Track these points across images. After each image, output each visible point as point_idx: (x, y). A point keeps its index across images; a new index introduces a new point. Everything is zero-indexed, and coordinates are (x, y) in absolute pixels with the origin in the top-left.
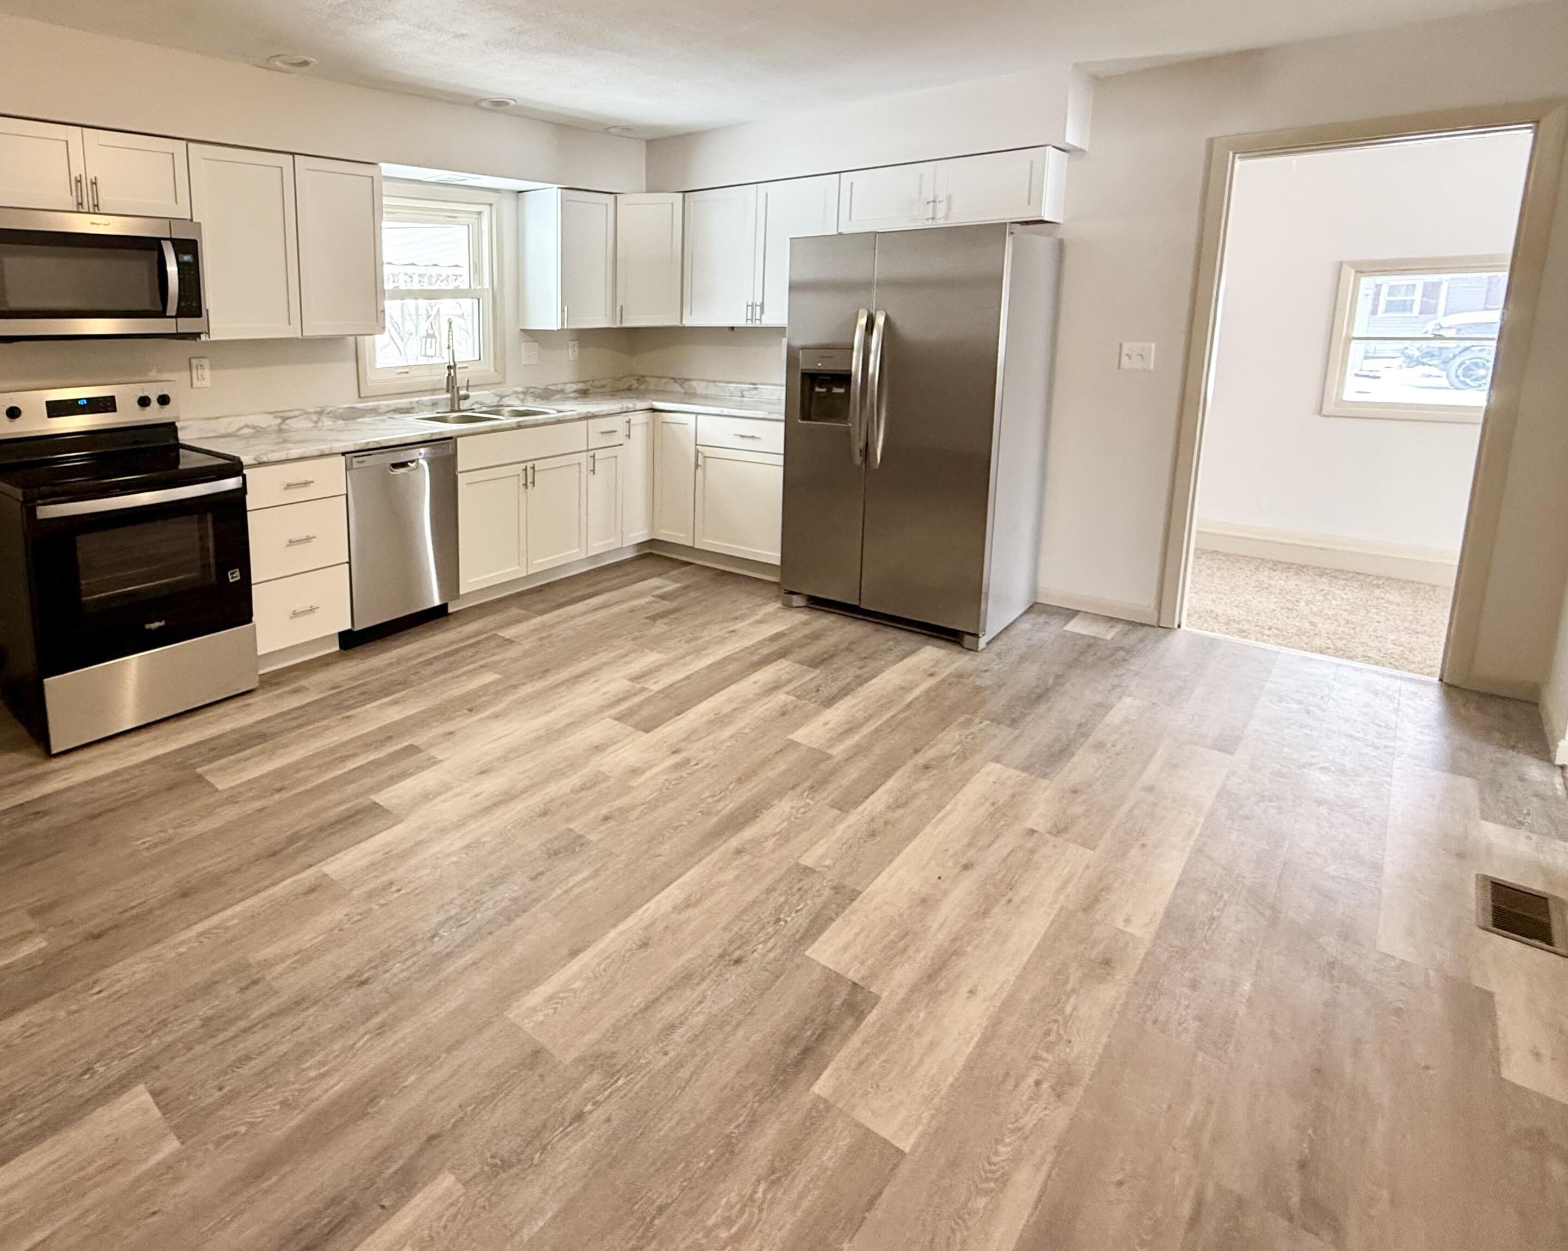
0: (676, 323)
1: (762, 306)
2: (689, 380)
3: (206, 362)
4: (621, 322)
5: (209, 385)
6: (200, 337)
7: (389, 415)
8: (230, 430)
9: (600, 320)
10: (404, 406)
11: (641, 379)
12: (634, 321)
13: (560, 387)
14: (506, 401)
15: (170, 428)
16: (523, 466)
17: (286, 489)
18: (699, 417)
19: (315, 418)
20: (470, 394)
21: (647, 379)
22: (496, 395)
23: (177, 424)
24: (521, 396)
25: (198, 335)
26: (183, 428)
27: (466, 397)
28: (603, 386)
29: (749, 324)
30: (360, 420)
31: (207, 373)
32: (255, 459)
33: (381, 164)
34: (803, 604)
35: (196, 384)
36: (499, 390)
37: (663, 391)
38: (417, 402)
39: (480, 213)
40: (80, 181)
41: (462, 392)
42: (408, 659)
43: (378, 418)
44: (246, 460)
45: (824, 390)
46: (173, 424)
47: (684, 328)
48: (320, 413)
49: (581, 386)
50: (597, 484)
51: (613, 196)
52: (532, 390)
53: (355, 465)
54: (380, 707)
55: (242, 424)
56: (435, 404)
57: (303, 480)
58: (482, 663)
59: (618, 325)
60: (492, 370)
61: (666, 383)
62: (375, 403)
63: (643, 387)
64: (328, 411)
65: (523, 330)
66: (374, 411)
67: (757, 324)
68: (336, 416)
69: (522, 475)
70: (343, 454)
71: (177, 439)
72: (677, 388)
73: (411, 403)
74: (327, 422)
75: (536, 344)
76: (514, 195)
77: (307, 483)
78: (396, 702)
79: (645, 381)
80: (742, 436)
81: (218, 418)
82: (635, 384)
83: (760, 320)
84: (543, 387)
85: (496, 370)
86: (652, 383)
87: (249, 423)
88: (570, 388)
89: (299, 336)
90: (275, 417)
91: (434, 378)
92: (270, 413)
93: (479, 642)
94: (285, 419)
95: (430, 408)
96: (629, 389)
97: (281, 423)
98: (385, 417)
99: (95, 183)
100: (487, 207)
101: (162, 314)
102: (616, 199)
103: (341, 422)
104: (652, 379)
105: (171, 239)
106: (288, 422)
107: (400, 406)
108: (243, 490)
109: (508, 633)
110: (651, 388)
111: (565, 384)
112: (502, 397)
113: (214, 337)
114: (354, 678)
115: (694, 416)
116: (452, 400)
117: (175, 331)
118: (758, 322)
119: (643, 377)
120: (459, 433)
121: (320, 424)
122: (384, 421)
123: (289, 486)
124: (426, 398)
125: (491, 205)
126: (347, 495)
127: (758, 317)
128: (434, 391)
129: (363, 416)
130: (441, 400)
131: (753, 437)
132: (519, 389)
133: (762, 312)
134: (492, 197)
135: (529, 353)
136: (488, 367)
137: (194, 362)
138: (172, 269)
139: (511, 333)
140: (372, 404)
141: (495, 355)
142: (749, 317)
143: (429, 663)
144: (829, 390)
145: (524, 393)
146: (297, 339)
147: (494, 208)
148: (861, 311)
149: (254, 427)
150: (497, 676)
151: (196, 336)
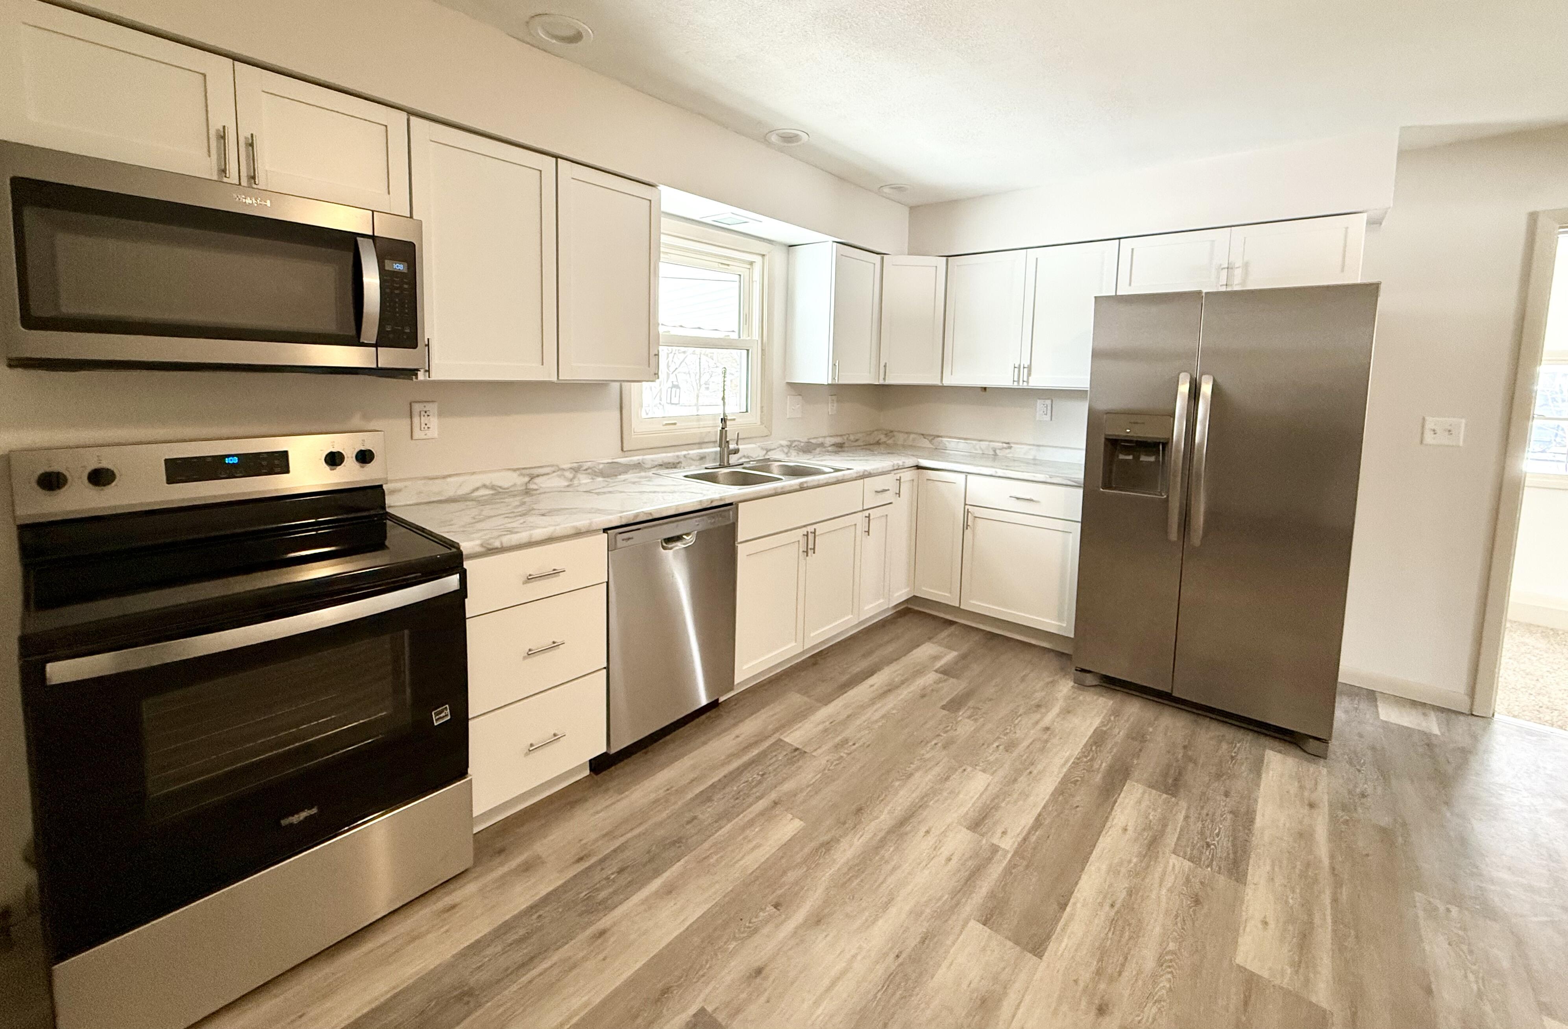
0: (937, 382)
1: (1029, 368)
2: (938, 436)
3: (433, 408)
4: (884, 379)
5: (436, 435)
6: (416, 375)
7: (654, 471)
8: (460, 492)
9: (864, 376)
10: (671, 460)
11: (889, 433)
12: (894, 379)
13: (821, 440)
14: (772, 455)
15: (376, 492)
16: (804, 531)
17: (525, 583)
18: (969, 476)
19: (569, 475)
20: (740, 447)
21: (895, 433)
22: (762, 449)
23: (385, 487)
24: (786, 450)
25: (414, 372)
26: (393, 492)
27: (736, 451)
28: (857, 440)
29: (1015, 385)
30: (622, 477)
31: (434, 422)
32: (482, 545)
33: (661, 187)
34: (1094, 683)
35: (417, 434)
36: (768, 443)
37: (912, 447)
38: (685, 456)
39: (751, 263)
40: (223, 137)
41: (732, 446)
42: (681, 791)
43: (643, 474)
44: (466, 547)
45: (1131, 457)
46: (381, 486)
47: (943, 387)
48: (576, 470)
49: (838, 440)
50: (872, 544)
51: (879, 256)
52: (796, 443)
53: (620, 543)
54: (649, 904)
55: (478, 484)
56: (702, 458)
57: (548, 570)
58: (773, 796)
59: (881, 382)
60: (759, 423)
61: (914, 440)
62: (640, 458)
63: (890, 442)
64: (585, 468)
65: (788, 383)
66: (638, 466)
67: (1025, 385)
68: (595, 473)
69: (803, 541)
70: (605, 530)
71: (383, 507)
72: (926, 443)
73: (678, 456)
74: (584, 479)
75: (800, 397)
76: (785, 249)
77: (556, 573)
78: (669, 890)
79: (894, 436)
80: (1018, 498)
81: (445, 477)
82: (883, 438)
83: (1028, 382)
84: (806, 440)
85: (762, 423)
86: (900, 438)
87: (488, 483)
88: (829, 441)
89: (554, 379)
90: (522, 475)
91: (702, 430)
92: (515, 470)
93: (764, 754)
94: (532, 477)
95: (697, 463)
96: (878, 443)
97: (529, 482)
98: (650, 474)
99: (252, 145)
100: (760, 258)
101: (354, 340)
102: (882, 259)
103: (600, 479)
104: (901, 435)
105: (373, 237)
106: (537, 480)
107: (666, 460)
108: (462, 592)
109: (794, 737)
110: (899, 443)
111: (825, 437)
112: (768, 451)
113: (436, 376)
114: (609, 835)
115: (963, 476)
116: (721, 454)
117: (374, 366)
118: (1025, 384)
119: (892, 432)
120: (739, 499)
121: (576, 482)
122: (649, 479)
123: (530, 579)
124: (694, 452)
125: (763, 255)
126: (608, 583)
127: (1025, 379)
128: (701, 444)
129: (626, 472)
130: (709, 453)
131: (1031, 500)
132: (784, 443)
133: (1029, 374)
134: (763, 247)
135: (792, 406)
136: (754, 418)
137: (417, 407)
138: (371, 281)
139: (778, 385)
140: (636, 459)
141: (762, 407)
142: (1016, 379)
143: (705, 797)
144: (1136, 458)
145: (789, 447)
146: (552, 383)
147: (766, 258)
148: (1182, 375)
149: (493, 487)
150: (798, 824)
151: (411, 373)
